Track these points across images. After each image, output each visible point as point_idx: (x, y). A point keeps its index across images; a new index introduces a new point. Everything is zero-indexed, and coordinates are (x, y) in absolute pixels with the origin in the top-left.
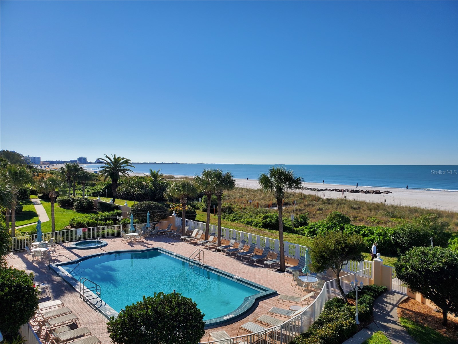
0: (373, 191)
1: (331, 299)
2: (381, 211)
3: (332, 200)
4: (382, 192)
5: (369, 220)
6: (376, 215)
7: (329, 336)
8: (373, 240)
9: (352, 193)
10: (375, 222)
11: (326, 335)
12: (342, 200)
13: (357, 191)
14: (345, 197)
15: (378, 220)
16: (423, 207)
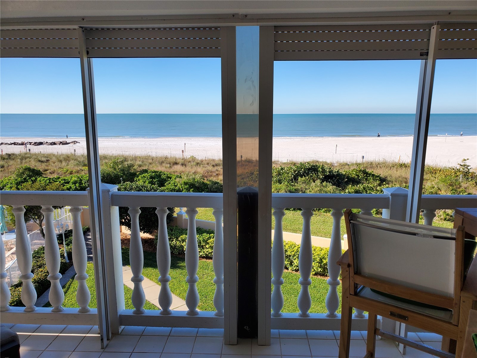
0: (59, 142)
1: (36, 249)
2: (72, 161)
3: (13, 154)
4: (69, 142)
5: (61, 171)
6: (68, 165)
7: (43, 278)
8: (69, 188)
9: (35, 145)
10: (67, 173)
11: (40, 278)
12: (26, 154)
13: (41, 143)
14: (29, 150)
15: (71, 170)
16: (111, 154)
